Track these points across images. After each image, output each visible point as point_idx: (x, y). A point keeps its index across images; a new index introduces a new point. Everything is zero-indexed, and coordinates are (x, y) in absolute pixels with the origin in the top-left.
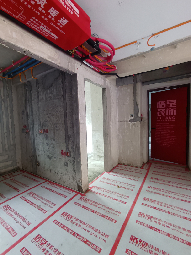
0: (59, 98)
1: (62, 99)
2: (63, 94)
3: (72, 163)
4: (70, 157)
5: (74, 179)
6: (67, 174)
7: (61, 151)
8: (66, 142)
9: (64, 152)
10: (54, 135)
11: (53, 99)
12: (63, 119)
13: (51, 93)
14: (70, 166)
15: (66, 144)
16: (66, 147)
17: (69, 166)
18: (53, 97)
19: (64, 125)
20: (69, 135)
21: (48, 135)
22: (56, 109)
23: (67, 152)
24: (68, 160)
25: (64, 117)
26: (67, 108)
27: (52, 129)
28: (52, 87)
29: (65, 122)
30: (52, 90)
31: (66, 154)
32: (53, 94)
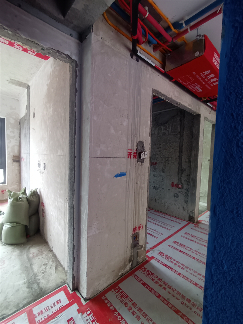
0: (174, 134)
1: (179, 136)
2: (180, 131)
3: (184, 194)
4: (182, 189)
5: (184, 210)
6: (177, 204)
7: (171, 183)
8: (178, 174)
9: (174, 185)
10: (164, 168)
11: (167, 135)
12: (178, 154)
13: (166, 129)
14: (181, 198)
15: (178, 177)
16: (178, 179)
17: (179, 197)
18: (167, 133)
19: (178, 160)
20: (183, 169)
21: (157, 167)
22: (170, 144)
23: (179, 184)
24: (180, 192)
25: (179, 152)
26: (184, 143)
27: (162, 162)
28: (167, 124)
29: (179, 156)
30: (167, 126)
31: (177, 186)
32: (167, 130)
